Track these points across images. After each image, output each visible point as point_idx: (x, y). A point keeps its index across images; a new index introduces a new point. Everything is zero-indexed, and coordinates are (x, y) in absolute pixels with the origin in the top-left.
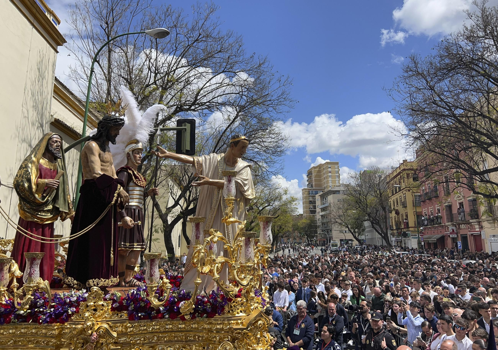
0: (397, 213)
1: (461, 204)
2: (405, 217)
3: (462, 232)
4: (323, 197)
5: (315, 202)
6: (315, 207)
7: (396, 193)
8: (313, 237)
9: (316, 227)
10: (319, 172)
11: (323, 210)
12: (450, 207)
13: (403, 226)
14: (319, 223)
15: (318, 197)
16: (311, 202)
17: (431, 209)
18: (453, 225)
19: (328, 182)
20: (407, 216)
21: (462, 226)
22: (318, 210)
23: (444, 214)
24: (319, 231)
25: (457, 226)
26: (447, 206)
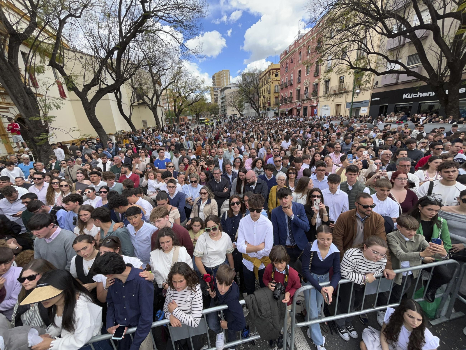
0: (264, 97)
1: (307, 88)
2: (268, 99)
3: (304, 105)
4: (222, 91)
5: (217, 95)
6: (217, 98)
7: (264, 85)
8: (217, 114)
9: (218, 109)
10: (219, 76)
11: (222, 99)
12: (299, 91)
13: (267, 105)
14: (220, 107)
15: (219, 91)
16: (215, 95)
17: (286, 93)
18: (299, 101)
19: (224, 82)
20: (270, 99)
21: (305, 102)
22: (219, 99)
23: (295, 95)
24: (220, 111)
25: (302, 102)
26: (297, 90)
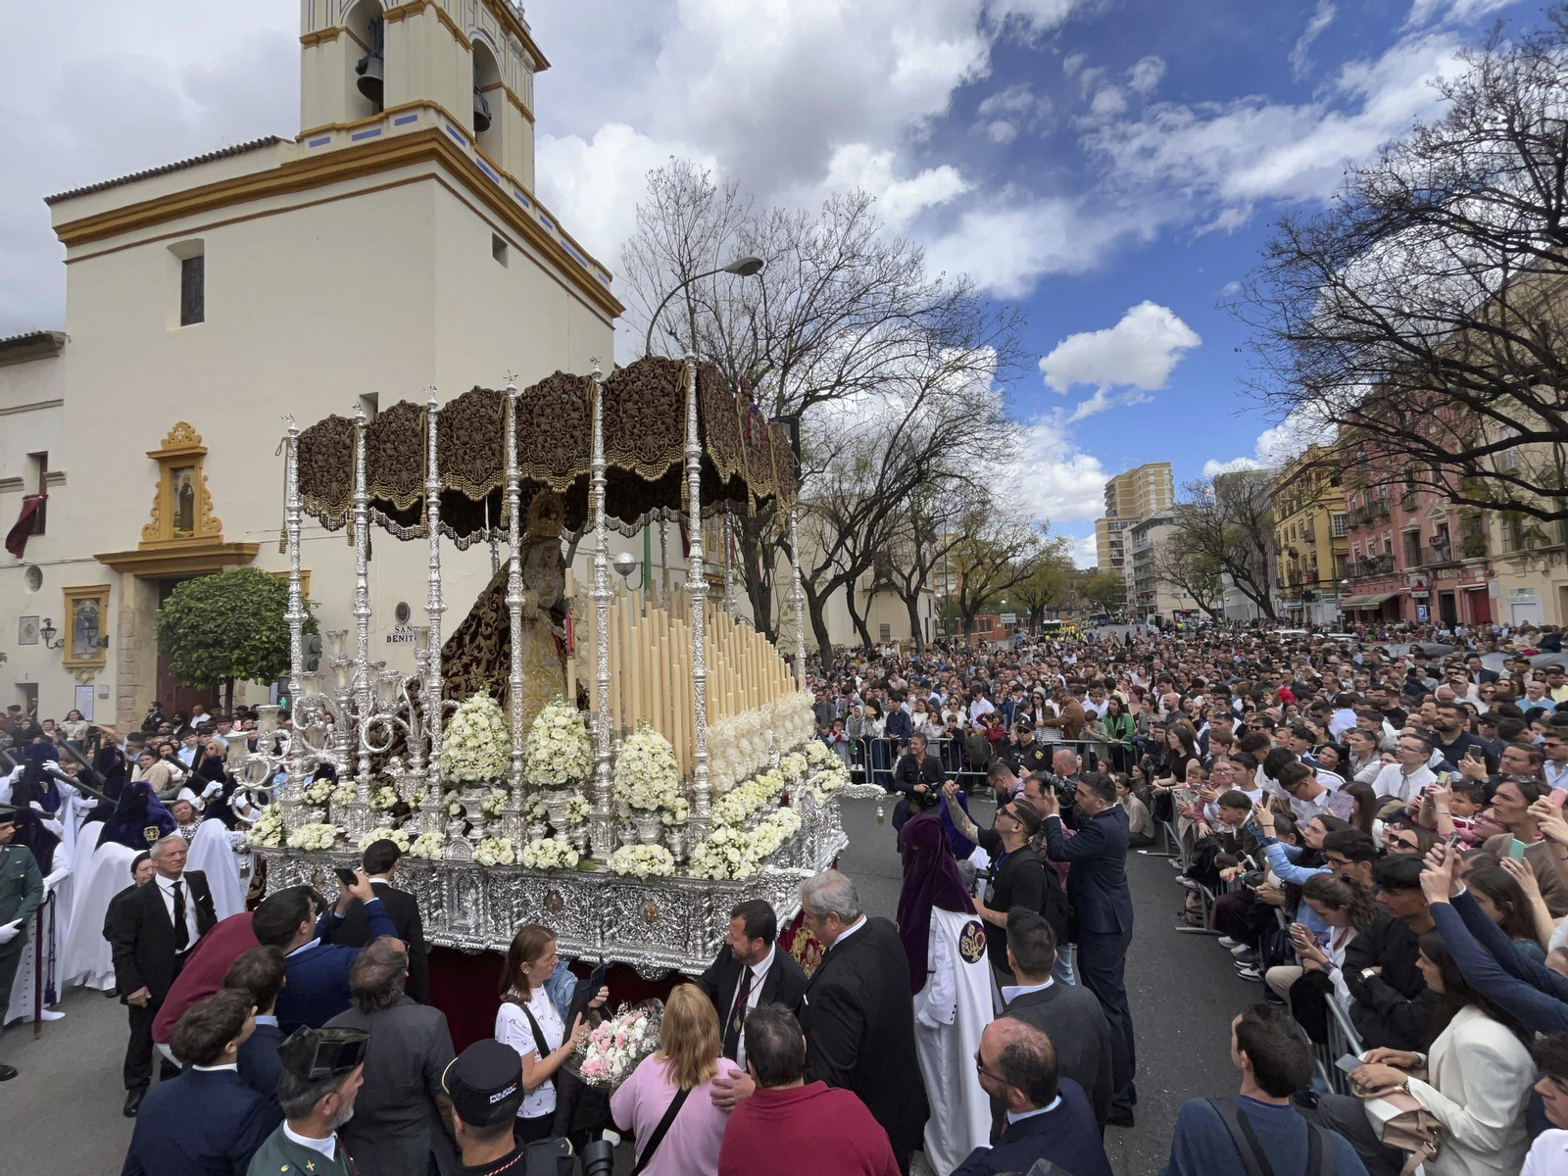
0: (1293, 554)
1: (1443, 528)
2: (1309, 561)
3: (1442, 586)
4: (1139, 531)
5: (1120, 544)
6: (1121, 553)
7: (1292, 513)
8: (1118, 608)
9: (1124, 589)
10: (1130, 484)
11: (1137, 556)
12: (1415, 535)
13: (1305, 580)
14: (1130, 582)
15: (1126, 533)
16: (1113, 544)
17: (1368, 541)
18: (1420, 572)
19: (1148, 503)
20: (1314, 559)
21: (1443, 574)
22: (1128, 557)
23: (1400, 550)
24: (1130, 595)
25: (1431, 574)
26: (1406, 534)
